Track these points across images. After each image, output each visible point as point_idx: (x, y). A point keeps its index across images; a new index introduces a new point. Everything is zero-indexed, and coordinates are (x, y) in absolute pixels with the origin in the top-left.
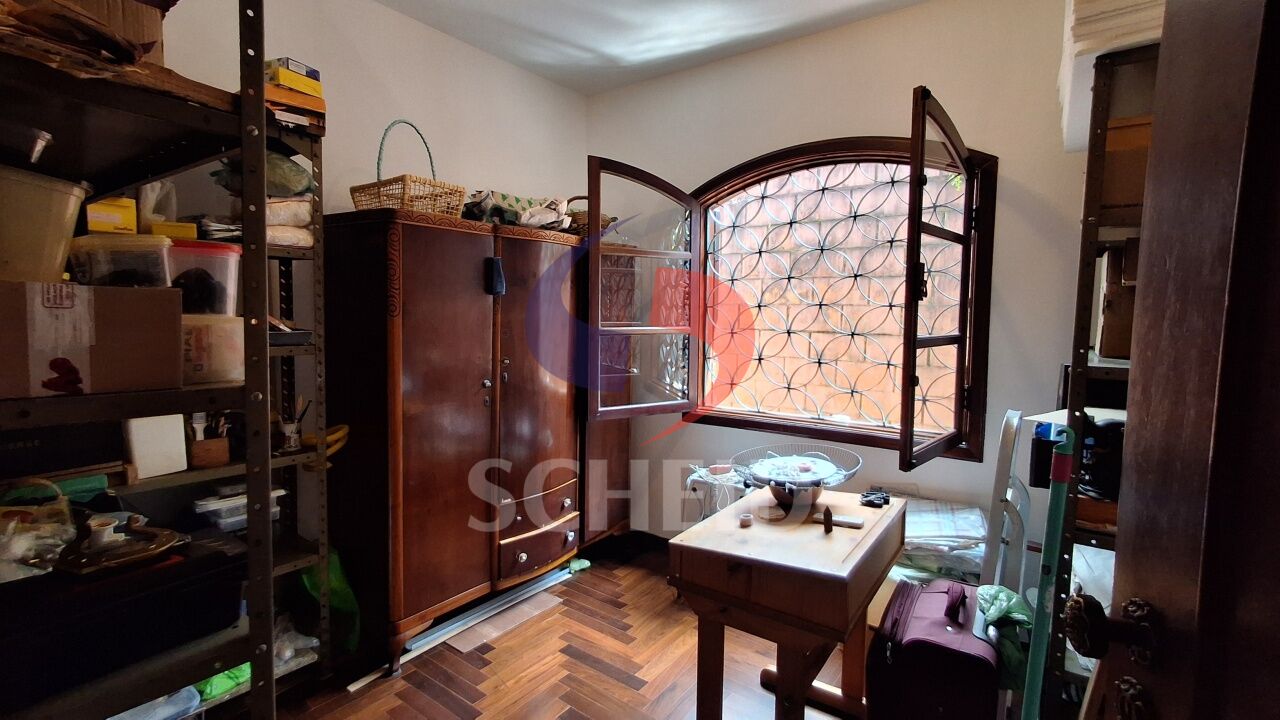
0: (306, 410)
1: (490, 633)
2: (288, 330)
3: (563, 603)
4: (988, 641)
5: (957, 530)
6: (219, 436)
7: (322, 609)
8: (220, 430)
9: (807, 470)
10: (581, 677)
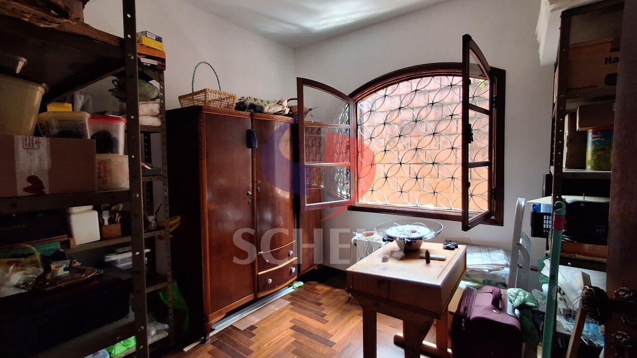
0: (159, 209)
1: (254, 320)
2: (149, 168)
3: (291, 304)
4: (515, 317)
5: (492, 261)
6: (116, 223)
7: (170, 310)
8: (116, 220)
9: (414, 232)
10: (302, 341)
